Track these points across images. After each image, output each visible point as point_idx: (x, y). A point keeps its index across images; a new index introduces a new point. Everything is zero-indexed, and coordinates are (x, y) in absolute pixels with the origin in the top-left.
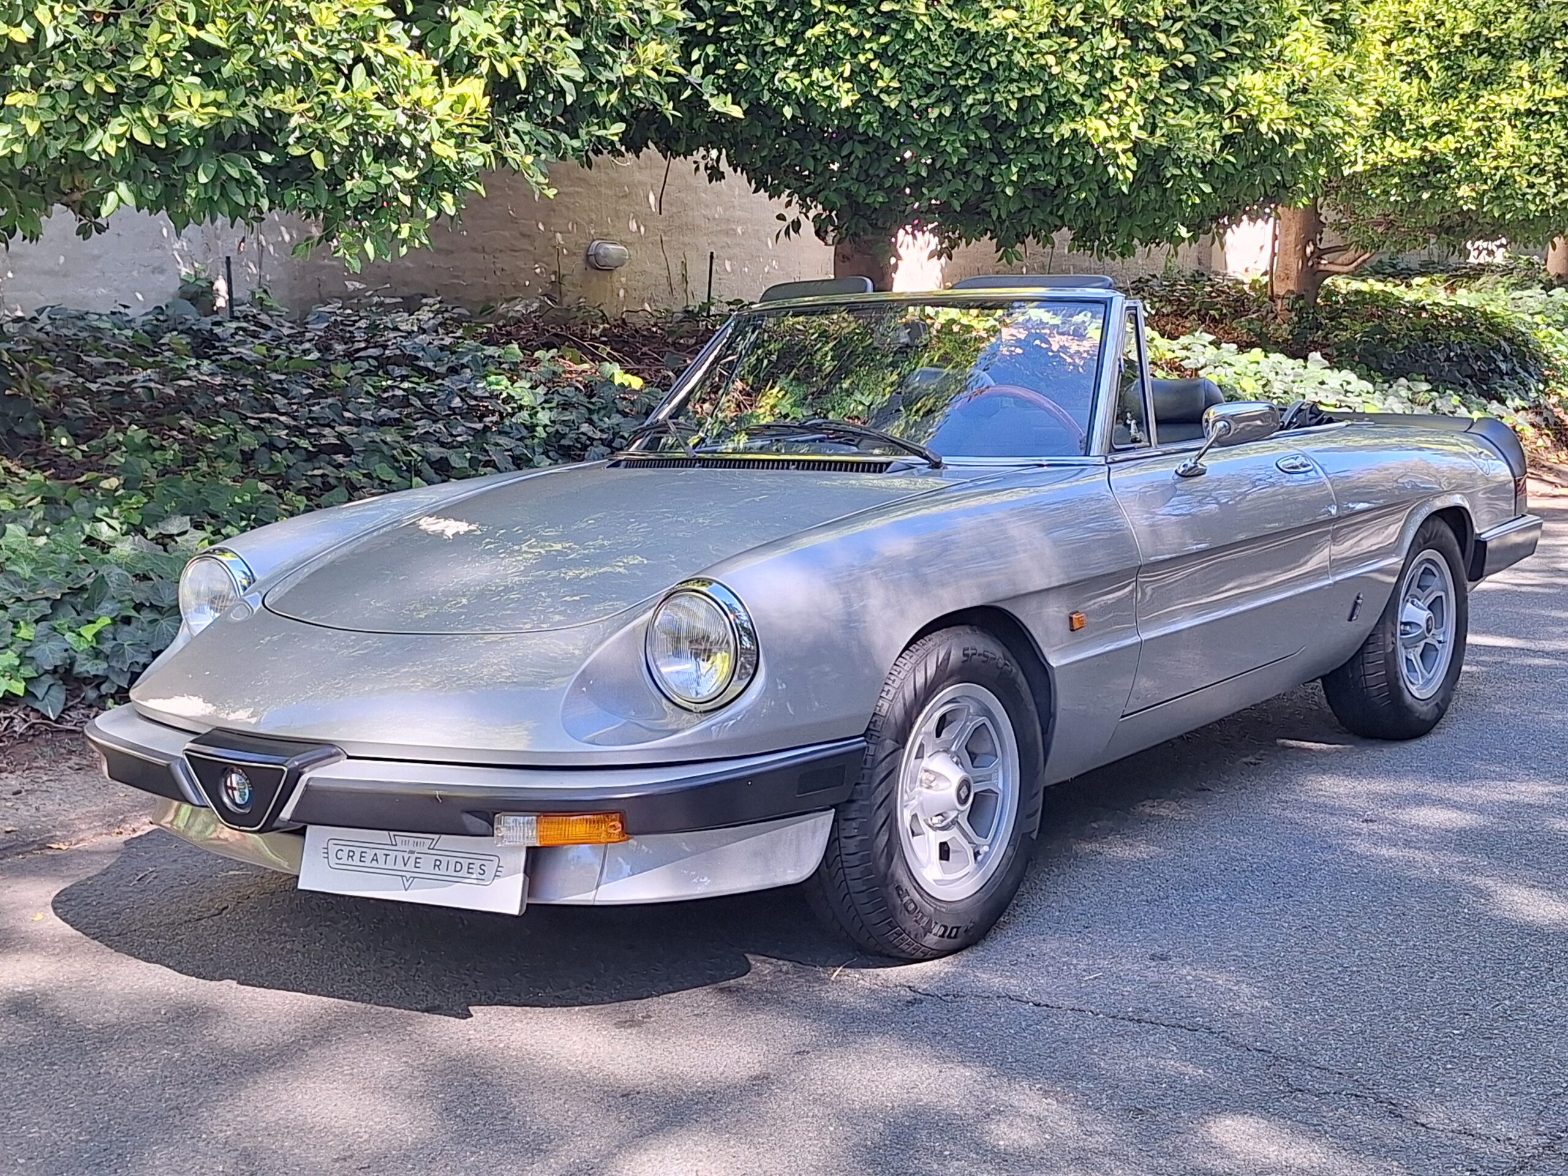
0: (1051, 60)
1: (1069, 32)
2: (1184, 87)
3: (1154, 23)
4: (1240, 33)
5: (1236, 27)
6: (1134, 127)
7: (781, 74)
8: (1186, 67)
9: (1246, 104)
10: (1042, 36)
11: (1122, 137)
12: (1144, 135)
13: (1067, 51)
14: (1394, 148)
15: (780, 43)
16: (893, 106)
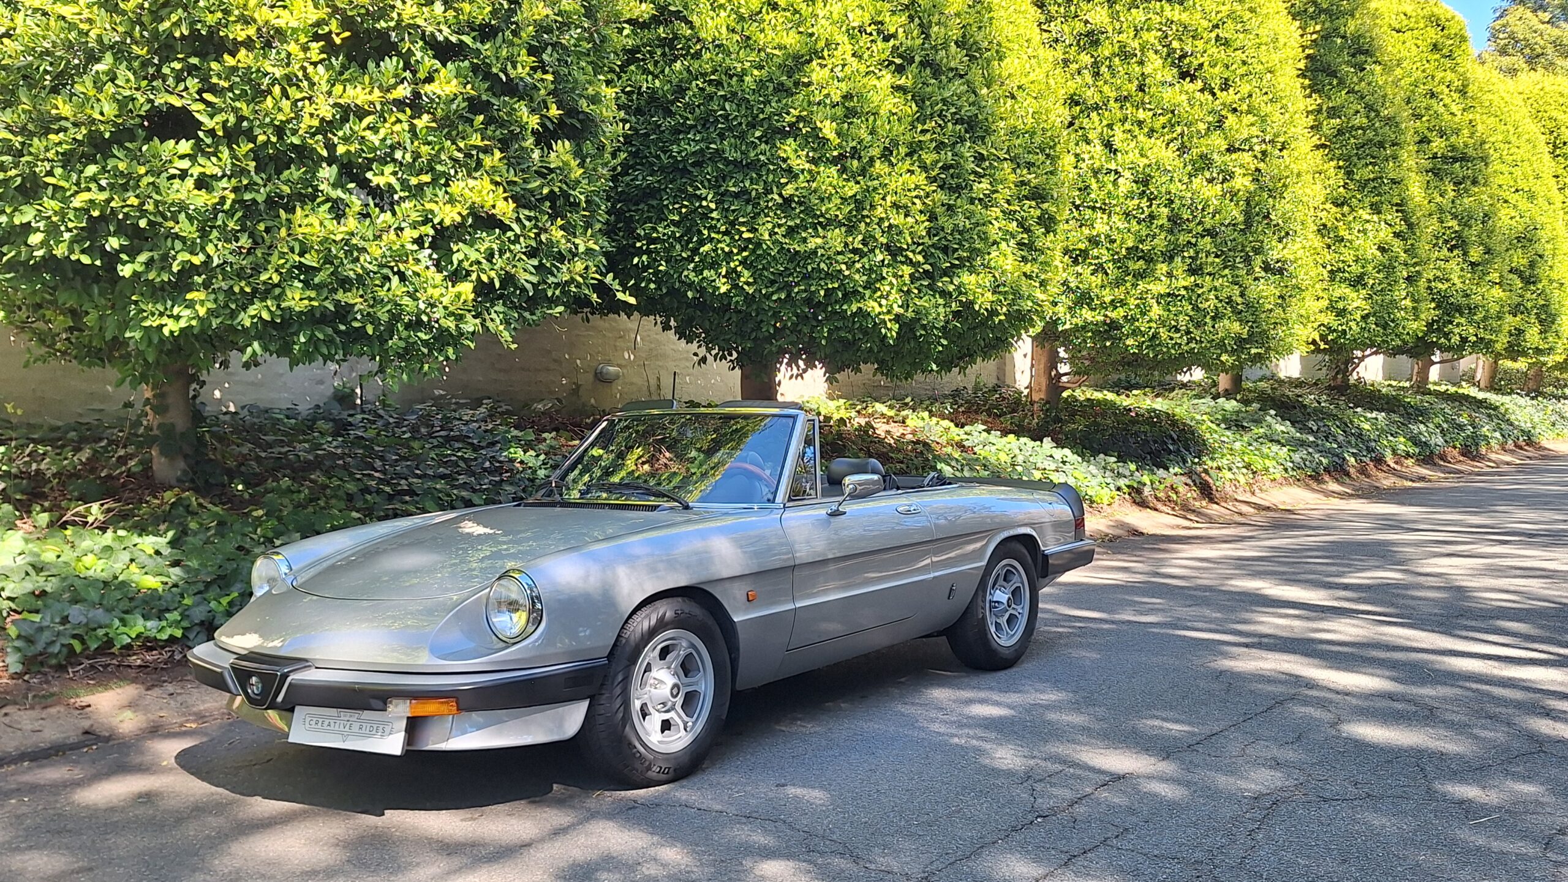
0: (844, 267)
1: (855, 251)
2: (926, 283)
3: (905, 247)
4: (960, 252)
5: (957, 250)
6: (895, 306)
7: (686, 273)
8: (926, 272)
9: (966, 293)
10: (839, 253)
11: (889, 312)
12: (901, 311)
13: (854, 262)
14: (1087, 314)
15: (684, 255)
16: (751, 292)
